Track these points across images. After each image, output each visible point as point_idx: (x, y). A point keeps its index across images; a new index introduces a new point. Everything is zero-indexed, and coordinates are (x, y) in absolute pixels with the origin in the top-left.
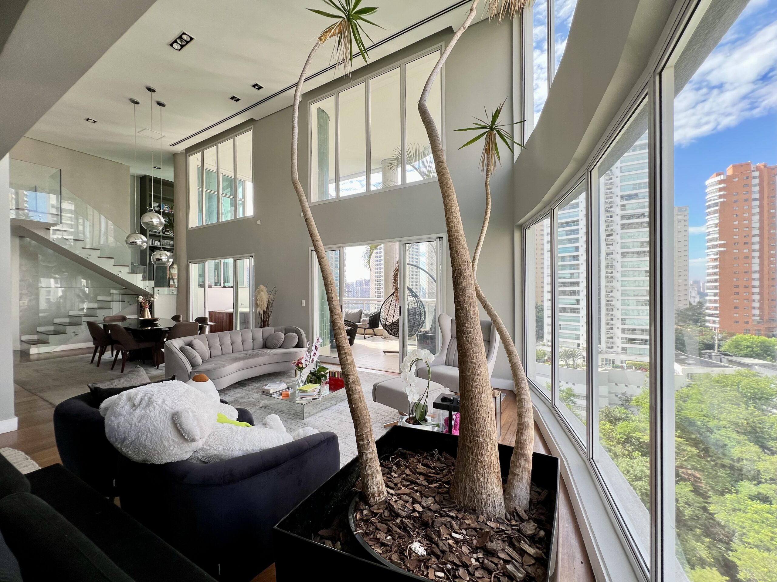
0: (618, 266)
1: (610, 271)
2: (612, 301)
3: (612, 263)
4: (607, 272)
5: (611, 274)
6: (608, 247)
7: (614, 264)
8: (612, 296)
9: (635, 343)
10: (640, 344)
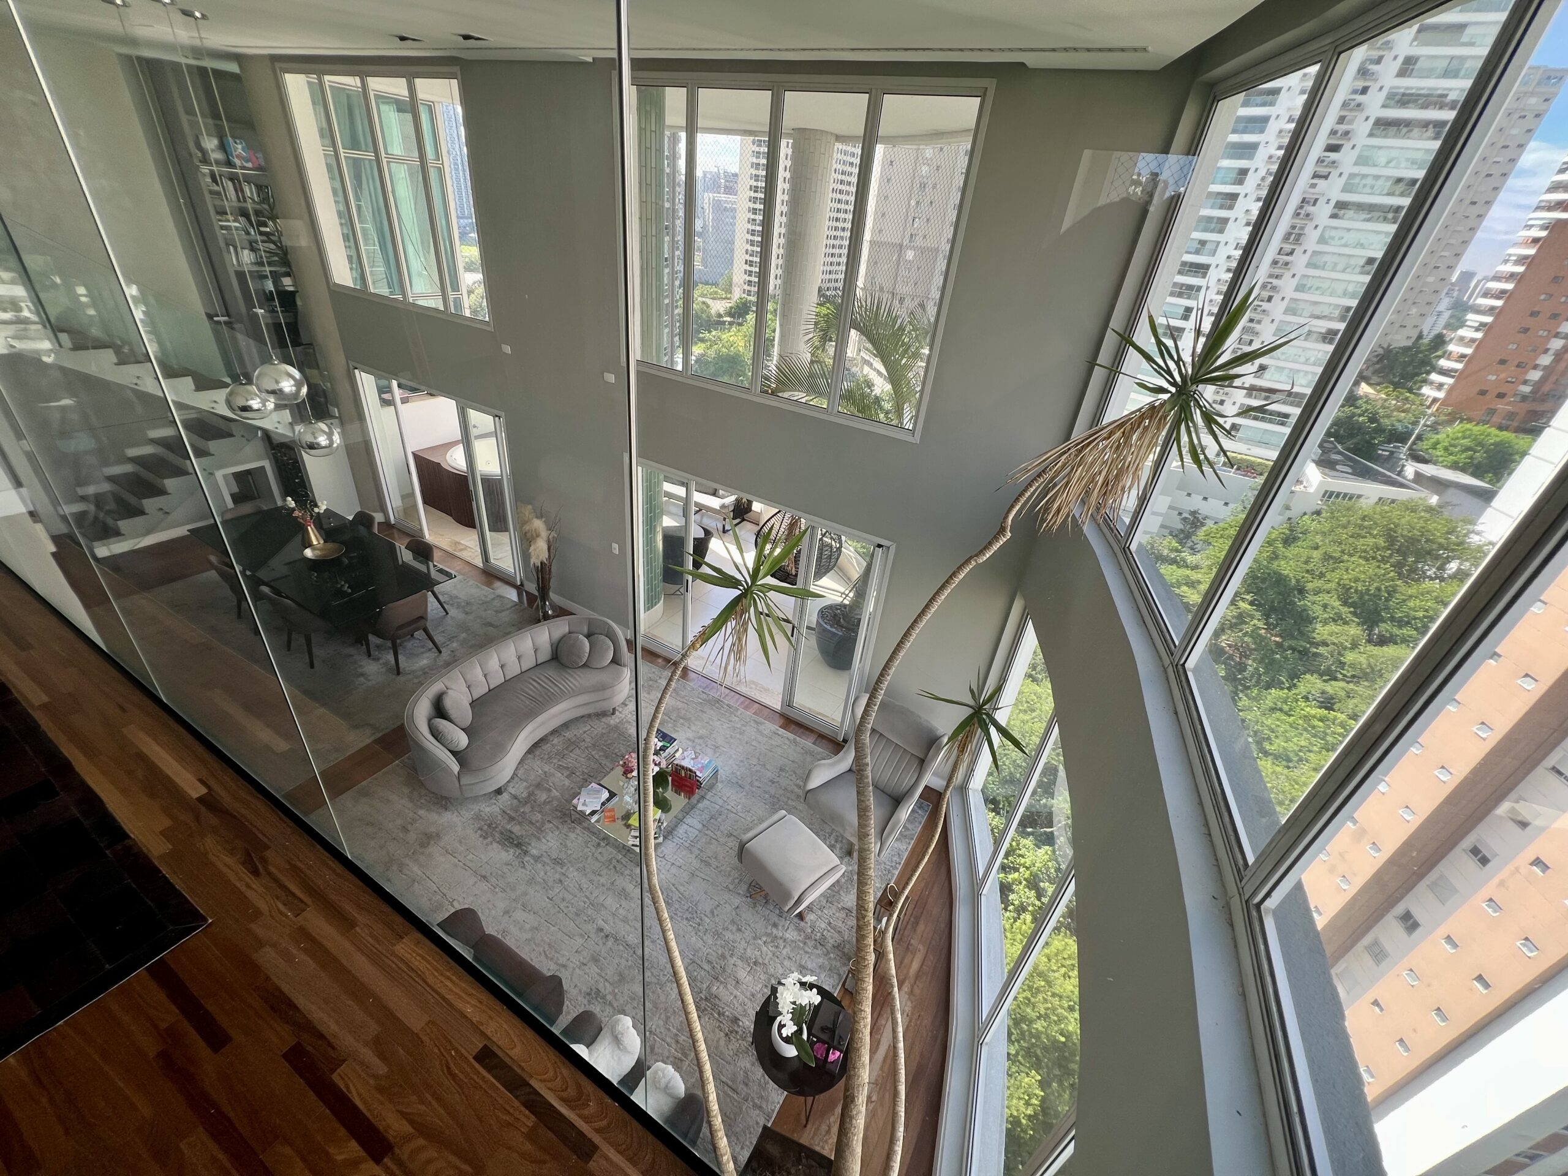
0: (1312, 237)
1: (1288, 247)
2: (1259, 322)
3: (1302, 228)
4: (1281, 248)
5: (1287, 255)
6: (1315, 181)
7: (1306, 231)
8: (1264, 311)
9: (1263, 419)
10: (1271, 421)
